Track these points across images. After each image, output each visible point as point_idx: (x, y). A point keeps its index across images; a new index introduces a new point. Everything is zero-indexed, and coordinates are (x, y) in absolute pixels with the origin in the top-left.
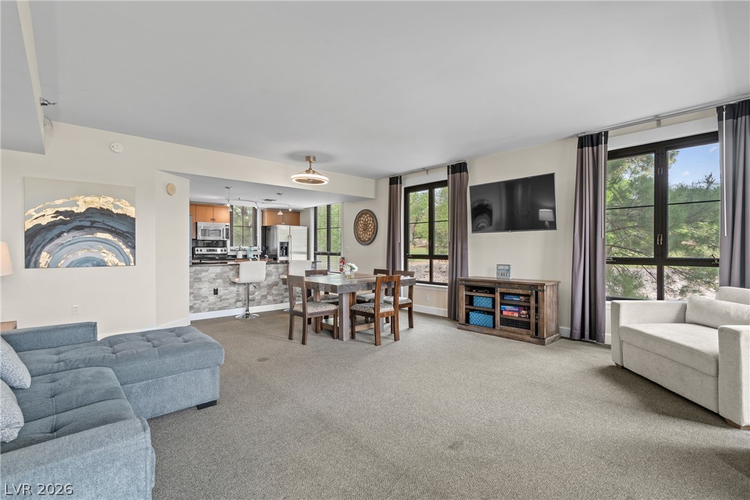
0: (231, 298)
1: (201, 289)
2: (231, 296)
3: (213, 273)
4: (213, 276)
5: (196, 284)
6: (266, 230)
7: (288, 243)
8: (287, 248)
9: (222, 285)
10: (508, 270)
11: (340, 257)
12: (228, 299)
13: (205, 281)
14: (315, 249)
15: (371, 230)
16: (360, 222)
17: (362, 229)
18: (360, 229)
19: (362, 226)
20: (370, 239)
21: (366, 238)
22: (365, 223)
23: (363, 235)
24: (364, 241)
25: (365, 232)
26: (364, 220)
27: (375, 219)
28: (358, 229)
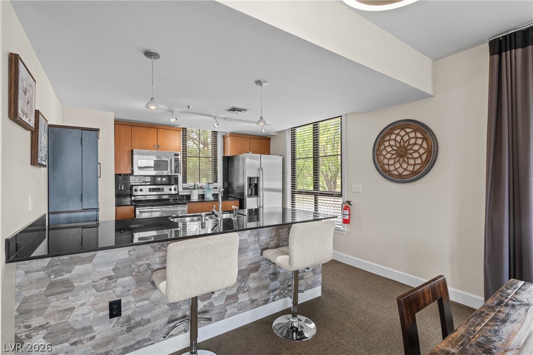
0: (157, 317)
1: (71, 309)
2: (157, 311)
3: (108, 263)
4: (108, 270)
5: (54, 298)
6: (228, 161)
7: (258, 178)
8: (256, 186)
9: (134, 289)
11: (340, 201)
12: (149, 321)
13: (83, 288)
14: (293, 186)
15: (418, 155)
16: (387, 144)
17: (393, 154)
18: (388, 156)
19: (393, 150)
20: (414, 173)
21: (406, 169)
22: (402, 144)
23: (397, 165)
24: (400, 175)
25: (401, 160)
26: (399, 139)
27: (428, 136)
28: (383, 156)
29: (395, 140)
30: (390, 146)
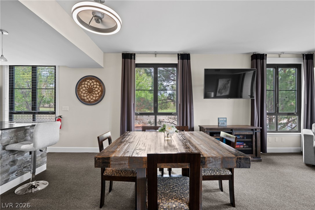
10: (226, 121)
14: (12, 108)
15: (97, 93)
16: (83, 86)
17: (86, 91)
18: (84, 92)
19: (86, 89)
20: (95, 100)
21: (92, 99)
22: (90, 87)
23: (88, 97)
24: (89, 101)
25: (90, 94)
26: (89, 84)
27: (101, 84)
28: (81, 91)
29: (87, 84)
30: (85, 87)
